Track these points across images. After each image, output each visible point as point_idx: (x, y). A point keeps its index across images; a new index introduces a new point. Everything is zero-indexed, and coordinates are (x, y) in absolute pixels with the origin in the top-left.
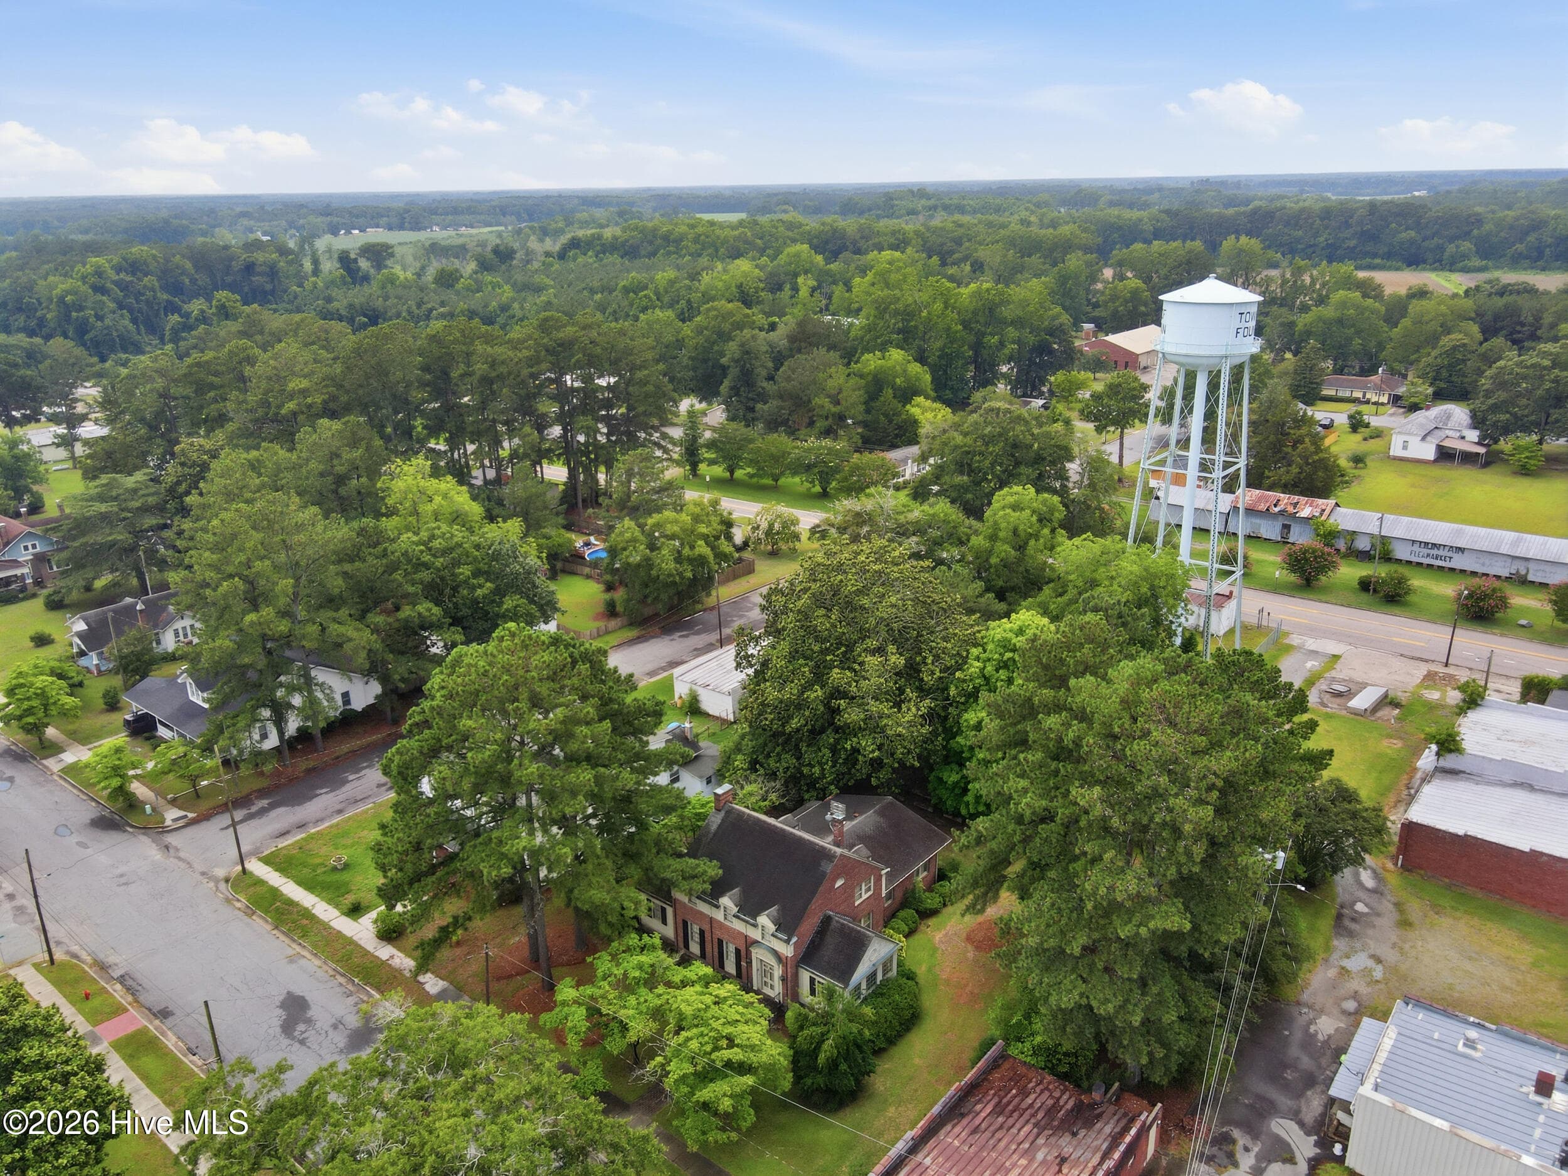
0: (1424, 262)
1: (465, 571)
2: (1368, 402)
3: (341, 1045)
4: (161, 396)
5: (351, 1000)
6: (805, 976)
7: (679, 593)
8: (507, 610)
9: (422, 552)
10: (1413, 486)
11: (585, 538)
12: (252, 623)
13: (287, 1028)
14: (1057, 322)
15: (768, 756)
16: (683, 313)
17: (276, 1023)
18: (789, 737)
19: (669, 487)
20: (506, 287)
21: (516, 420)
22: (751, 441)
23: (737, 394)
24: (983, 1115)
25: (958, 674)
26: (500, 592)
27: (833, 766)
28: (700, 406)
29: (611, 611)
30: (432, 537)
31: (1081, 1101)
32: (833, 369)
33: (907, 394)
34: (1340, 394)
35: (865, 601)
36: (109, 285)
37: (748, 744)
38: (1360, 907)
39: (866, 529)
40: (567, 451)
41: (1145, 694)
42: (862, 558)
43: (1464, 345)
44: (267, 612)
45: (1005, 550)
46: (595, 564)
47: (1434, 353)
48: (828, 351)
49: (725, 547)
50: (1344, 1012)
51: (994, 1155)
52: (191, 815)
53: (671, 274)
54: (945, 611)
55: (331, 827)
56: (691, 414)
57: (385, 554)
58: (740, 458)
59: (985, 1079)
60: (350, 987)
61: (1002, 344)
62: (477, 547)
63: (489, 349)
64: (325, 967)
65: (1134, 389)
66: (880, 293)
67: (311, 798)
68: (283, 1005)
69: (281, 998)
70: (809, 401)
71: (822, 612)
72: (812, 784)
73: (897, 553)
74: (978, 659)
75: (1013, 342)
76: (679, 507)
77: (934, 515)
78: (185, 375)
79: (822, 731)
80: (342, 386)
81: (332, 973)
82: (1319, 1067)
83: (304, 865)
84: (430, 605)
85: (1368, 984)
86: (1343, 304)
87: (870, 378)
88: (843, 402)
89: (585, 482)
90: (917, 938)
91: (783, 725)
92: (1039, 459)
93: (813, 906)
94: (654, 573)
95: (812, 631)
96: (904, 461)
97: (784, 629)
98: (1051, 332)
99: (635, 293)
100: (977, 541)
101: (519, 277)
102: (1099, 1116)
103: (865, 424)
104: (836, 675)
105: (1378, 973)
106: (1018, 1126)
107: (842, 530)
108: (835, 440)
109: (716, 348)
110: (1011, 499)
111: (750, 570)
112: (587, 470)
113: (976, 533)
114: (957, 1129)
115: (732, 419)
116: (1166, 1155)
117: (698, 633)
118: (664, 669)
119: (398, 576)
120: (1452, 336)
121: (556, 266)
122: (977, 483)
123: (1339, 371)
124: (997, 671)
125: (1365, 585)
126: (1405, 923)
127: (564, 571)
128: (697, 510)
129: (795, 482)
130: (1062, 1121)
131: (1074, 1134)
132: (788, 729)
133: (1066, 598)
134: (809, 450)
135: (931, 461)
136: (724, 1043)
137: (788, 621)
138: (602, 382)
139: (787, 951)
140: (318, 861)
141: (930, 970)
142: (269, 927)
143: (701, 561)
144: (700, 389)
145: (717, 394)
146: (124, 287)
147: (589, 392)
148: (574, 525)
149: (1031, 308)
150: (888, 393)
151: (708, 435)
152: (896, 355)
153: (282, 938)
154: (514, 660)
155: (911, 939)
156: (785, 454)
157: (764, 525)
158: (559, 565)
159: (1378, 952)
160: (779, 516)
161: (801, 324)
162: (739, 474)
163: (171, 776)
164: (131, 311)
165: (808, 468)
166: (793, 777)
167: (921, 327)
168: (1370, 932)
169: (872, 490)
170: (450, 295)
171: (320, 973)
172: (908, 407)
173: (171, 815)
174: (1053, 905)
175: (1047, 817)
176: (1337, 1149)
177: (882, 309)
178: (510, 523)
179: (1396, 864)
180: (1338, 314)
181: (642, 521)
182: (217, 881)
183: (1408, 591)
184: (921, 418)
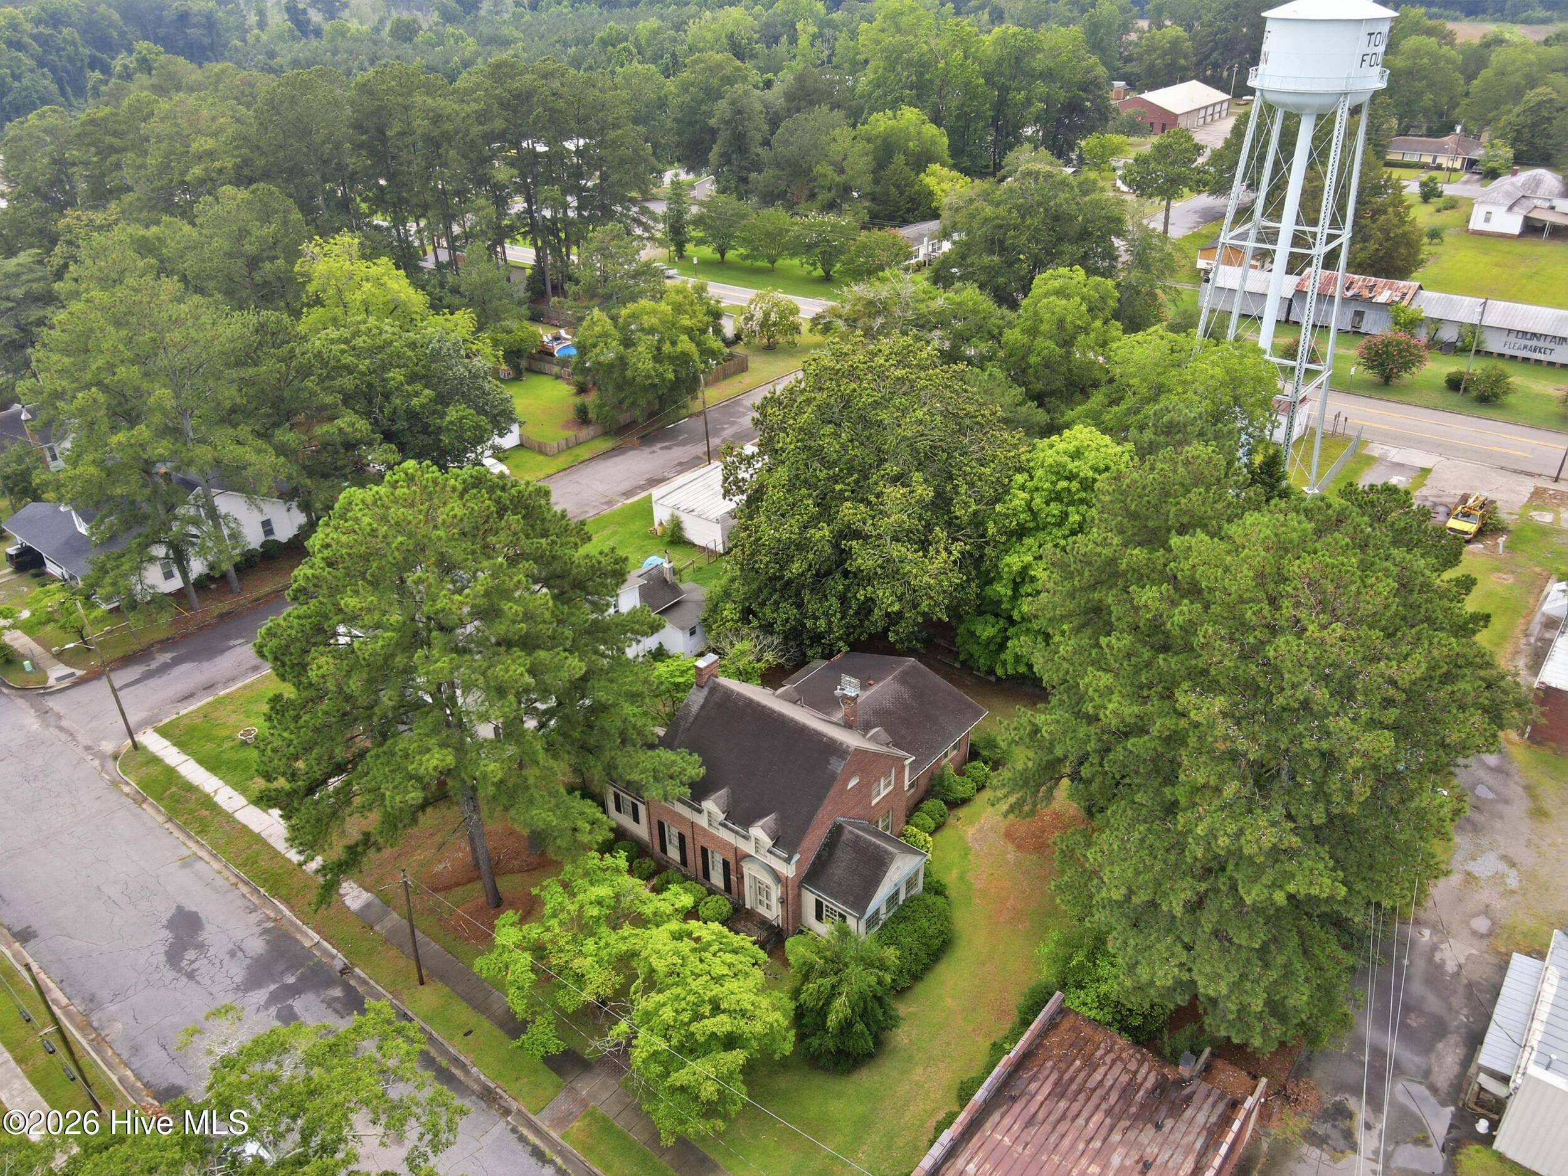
0: (1484, 12)
1: (396, 375)
2: (1439, 168)
3: (238, 979)
4: (55, 162)
5: (255, 917)
6: (809, 899)
7: (660, 398)
8: (451, 423)
9: (343, 352)
10: (1497, 265)
11: (554, 331)
12: (121, 446)
13: (174, 957)
14: (1091, 76)
15: (763, 604)
16: (667, 69)
17: (161, 949)
18: (788, 583)
19: (647, 271)
20: (470, 40)
21: (469, 191)
22: (744, 216)
23: (729, 162)
24: (1040, 1098)
25: (998, 508)
26: (443, 400)
27: (842, 619)
28: (684, 177)
29: (582, 417)
30: (356, 334)
31: (1164, 1076)
32: (837, 131)
33: (921, 161)
34: (1408, 159)
35: (884, 416)
36: (26, 40)
37: (740, 590)
38: (1482, 791)
39: (880, 321)
40: (535, 230)
41: (1295, 567)
42: (881, 360)
43: (1551, 100)
44: (142, 431)
45: (1047, 346)
46: (564, 363)
47: (1517, 110)
48: (832, 109)
49: (715, 343)
50: (1475, 933)
51: (1056, 1159)
52: (79, 673)
53: (653, 23)
54: (982, 426)
55: (244, 688)
56: (676, 185)
57: (292, 355)
58: (732, 237)
59: (1040, 1045)
60: (255, 899)
61: (1028, 102)
62: (413, 345)
63: (430, 101)
64: (227, 873)
65: (1187, 151)
66: (888, 40)
67: (223, 651)
68: (171, 925)
69: (169, 915)
70: (810, 169)
71: (829, 429)
72: (817, 638)
73: (924, 355)
74: (1023, 488)
75: (1041, 100)
76: (658, 295)
77: (960, 304)
78: (78, 135)
79: (829, 573)
80: (258, 148)
81: (233, 880)
82: (1450, 1009)
83: (209, 738)
84: (354, 418)
85: (1502, 895)
86: (1417, 53)
87: (879, 142)
88: (848, 170)
89: (554, 265)
90: (947, 834)
91: (782, 569)
92: (1084, 235)
93: (820, 815)
94: (629, 373)
95: (818, 453)
96: (919, 239)
97: (783, 450)
98: (1084, 87)
99: (614, 46)
100: (1013, 336)
101: (485, 29)
102: (1189, 1099)
103: (874, 198)
104: (848, 511)
105: (1512, 880)
106: (1085, 1114)
107: (852, 322)
108: (840, 213)
109: (704, 108)
110: (1057, 284)
111: (743, 368)
112: (556, 251)
113: (1011, 325)
114: (1007, 1121)
115: (723, 191)
116: (1268, 1135)
117: (683, 444)
118: (643, 488)
119: (310, 383)
120: (1538, 90)
121: (527, 17)
122: (1010, 265)
123: (1404, 132)
124: (1047, 504)
125: (1454, 384)
126: (1539, 813)
127: (531, 370)
128: (680, 298)
129: (793, 264)
130: (1142, 1107)
131: (1158, 1127)
132: (787, 575)
133: (1123, 407)
134: (810, 227)
135: (955, 237)
136: (706, 1009)
137: (787, 441)
138: (570, 145)
139: (789, 871)
140: (225, 733)
141: (962, 878)
142: (161, 819)
143: (683, 359)
144: (688, 158)
145: (705, 163)
146: (43, 41)
147: (557, 157)
148: (542, 315)
149: (1064, 57)
150: (899, 159)
151: (695, 210)
152: (910, 115)
153: (177, 833)
154: (409, 514)
155: (938, 836)
156: (782, 232)
157: (759, 315)
158: (524, 363)
159: (1510, 852)
160: (776, 305)
161: (801, 78)
162: (731, 255)
163: (49, 627)
164: (53, 70)
165: (809, 248)
166: (794, 628)
167: (938, 82)
168: (1498, 824)
169: (887, 273)
170: (406, 49)
171: (220, 881)
172: (922, 176)
173: (56, 672)
174: (1142, 840)
175: (1139, 728)
176: (1482, 1126)
177: (893, 59)
178: (459, 314)
179: (1522, 735)
180: (1409, 63)
181: (614, 311)
182: (101, 756)
183: (1507, 391)
184: (936, 189)
